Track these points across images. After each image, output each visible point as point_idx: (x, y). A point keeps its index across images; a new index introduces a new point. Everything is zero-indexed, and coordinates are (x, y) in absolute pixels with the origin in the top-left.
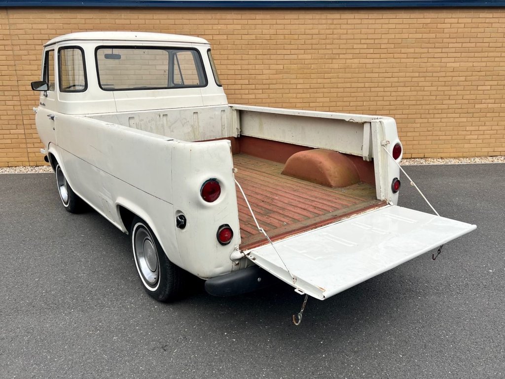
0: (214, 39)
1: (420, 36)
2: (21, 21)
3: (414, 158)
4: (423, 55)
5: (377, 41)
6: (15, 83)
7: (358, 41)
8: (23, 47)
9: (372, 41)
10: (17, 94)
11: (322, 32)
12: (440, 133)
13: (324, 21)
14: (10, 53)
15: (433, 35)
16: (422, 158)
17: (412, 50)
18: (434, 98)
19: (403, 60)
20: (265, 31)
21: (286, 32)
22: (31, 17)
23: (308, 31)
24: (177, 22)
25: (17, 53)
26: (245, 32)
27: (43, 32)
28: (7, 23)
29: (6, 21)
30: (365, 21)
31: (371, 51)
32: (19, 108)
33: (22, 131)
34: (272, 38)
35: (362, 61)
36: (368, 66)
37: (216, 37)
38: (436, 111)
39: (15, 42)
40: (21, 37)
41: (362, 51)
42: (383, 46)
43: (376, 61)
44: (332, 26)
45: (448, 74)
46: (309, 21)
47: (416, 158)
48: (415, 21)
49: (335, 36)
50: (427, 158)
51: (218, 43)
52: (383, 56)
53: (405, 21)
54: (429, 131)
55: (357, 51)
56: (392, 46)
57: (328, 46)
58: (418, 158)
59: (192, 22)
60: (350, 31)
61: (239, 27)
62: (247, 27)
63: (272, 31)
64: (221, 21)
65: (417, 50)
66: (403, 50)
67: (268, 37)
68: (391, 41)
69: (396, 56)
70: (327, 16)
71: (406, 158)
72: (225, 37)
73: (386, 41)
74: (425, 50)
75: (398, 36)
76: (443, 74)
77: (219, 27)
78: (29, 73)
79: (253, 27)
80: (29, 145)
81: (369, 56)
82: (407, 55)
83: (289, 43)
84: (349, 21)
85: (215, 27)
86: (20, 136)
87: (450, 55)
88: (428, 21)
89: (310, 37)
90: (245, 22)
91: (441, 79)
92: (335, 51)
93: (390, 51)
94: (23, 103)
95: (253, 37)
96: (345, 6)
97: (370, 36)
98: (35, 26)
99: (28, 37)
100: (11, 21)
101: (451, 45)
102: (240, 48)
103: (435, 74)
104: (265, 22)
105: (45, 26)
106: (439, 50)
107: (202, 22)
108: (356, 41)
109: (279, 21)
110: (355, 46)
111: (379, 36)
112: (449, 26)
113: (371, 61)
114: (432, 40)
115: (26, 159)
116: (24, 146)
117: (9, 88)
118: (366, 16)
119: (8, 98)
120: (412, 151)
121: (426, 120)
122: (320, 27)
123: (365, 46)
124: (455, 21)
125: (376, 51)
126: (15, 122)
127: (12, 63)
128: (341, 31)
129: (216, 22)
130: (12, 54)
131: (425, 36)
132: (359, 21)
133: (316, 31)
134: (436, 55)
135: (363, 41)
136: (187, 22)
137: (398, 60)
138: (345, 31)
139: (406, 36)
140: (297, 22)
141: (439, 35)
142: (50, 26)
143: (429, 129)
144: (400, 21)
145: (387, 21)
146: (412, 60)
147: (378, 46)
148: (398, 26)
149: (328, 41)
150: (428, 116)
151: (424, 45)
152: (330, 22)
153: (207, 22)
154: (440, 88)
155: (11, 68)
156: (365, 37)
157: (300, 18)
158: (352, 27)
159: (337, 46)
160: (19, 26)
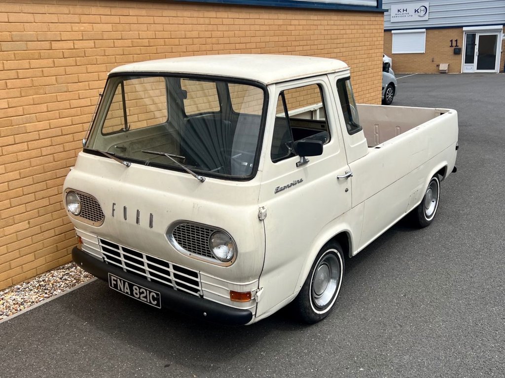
0: (76, 47)
11: (202, 34)
13: (202, 21)
20: (143, 34)
21: (166, 34)
23: (189, 34)
24: (13, 17)
26: (117, 35)
30: (237, 21)
34: (152, 45)
37: (79, 44)
44: (210, 28)
46: (189, 20)
48: (272, 22)
49: (214, 40)
51: (83, 55)
53: (266, 22)
59: (39, 18)
61: (109, 27)
62: (120, 27)
63: (150, 34)
64: (84, 18)
67: (145, 42)
70: (204, 14)
72: (91, 44)
77: (82, 27)
79: (127, 27)
83: (170, 50)
84: (224, 21)
85: (76, 27)
88: (281, 22)
89: (190, 41)
90: (116, 19)
95: (128, 43)
102: (114, 60)
104: (141, 19)
107: (54, 18)
109: (157, 20)
112: (294, 28)
122: (199, 27)
128: (218, 34)
129: (76, 18)
132: (232, 21)
133: (195, 34)
136: (30, 18)
138: (222, 34)
139: (268, 39)
140: (175, 20)
144: (263, 22)
148: (261, 28)
152: (207, 21)
153: (63, 18)
157: (178, 15)
158: (227, 28)
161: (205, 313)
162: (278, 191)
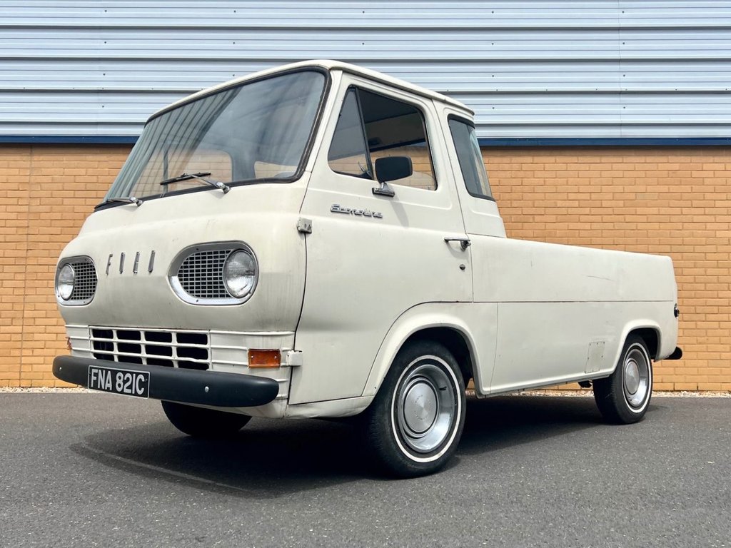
1: (665, 188)
2: (49, 164)
3: (680, 391)
4: (674, 219)
5: (594, 196)
6: (23, 254)
7: (565, 196)
8: (44, 201)
9: (586, 196)
10: (22, 269)
11: (504, 182)
12: (720, 347)
13: (507, 167)
14: (25, 209)
15: (688, 188)
16: (693, 391)
17: (655, 210)
18: (702, 287)
19: (640, 226)
22: (64, 159)
25: (34, 209)
27: (78, 179)
28: (28, 166)
29: (27, 164)
30: (573, 167)
31: (587, 211)
32: (21, 291)
33: (19, 329)
35: (572, 226)
36: (582, 233)
38: (708, 309)
39: (34, 194)
40: (45, 186)
41: (570, 210)
42: (605, 204)
43: (595, 226)
44: (521, 174)
45: (721, 248)
47: (683, 391)
48: (653, 167)
49: (526, 189)
50: (703, 391)
52: (606, 218)
53: (638, 167)
54: (700, 343)
55: (564, 211)
56: (621, 203)
57: (515, 204)
58: (688, 391)
60: (549, 181)
65: (663, 210)
66: (639, 210)
68: (617, 196)
69: (628, 218)
70: (511, 159)
71: (664, 391)
73: (610, 196)
74: (678, 211)
75: (627, 189)
76: (712, 248)
78: (46, 238)
80: (26, 352)
81: (583, 218)
82: (647, 218)
84: (547, 167)
86: (14, 337)
87: (719, 218)
88: (676, 166)
91: (709, 256)
92: (526, 211)
93: (617, 211)
94: (29, 283)
96: (540, 145)
97: (582, 189)
98: (67, 171)
99: (55, 186)
100: (35, 164)
101: (718, 204)
103: (698, 248)
105: (83, 171)
106: (701, 211)
108: (560, 196)
110: (560, 203)
111: (597, 189)
112: (711, 174)
113: (587, 226)
114: (686, 196)
115: (17, 375)
116: (17, 353)
117: (12, 261)
118: (574, 159)
119: (7, 276)
120: (674, 378)
121: (692, 325)
122: (502, 174)
123: (576, 203)
124: (722, 167)
125: (594, 211)
126: (10, 314)
127: (25, 223)
128: (536, 181)
130: (27, 210)
131: (673, 188)
132: (564, 167)
134: (696, 219)
135: (572, 196)
137: (633, 226)
138: (541, 181)
139: (642, 188)
141: (696, 188)
142: (90, 171)
143: (700, 339)
144: (631, 167)
145: (608, 166)
146: (656, 226)
147: (598, 203)
148: (627, 174)
149: (514, 196)
150: (695, 317)
151: (673, 203)
152: (516, 167)
154: (710, 271)
155: (21, 231)
156: (575, 189)
158: (553, 174)
159: (530, 203)
160: (45, 171)
161: (207, 388)
162: (335, 210)
